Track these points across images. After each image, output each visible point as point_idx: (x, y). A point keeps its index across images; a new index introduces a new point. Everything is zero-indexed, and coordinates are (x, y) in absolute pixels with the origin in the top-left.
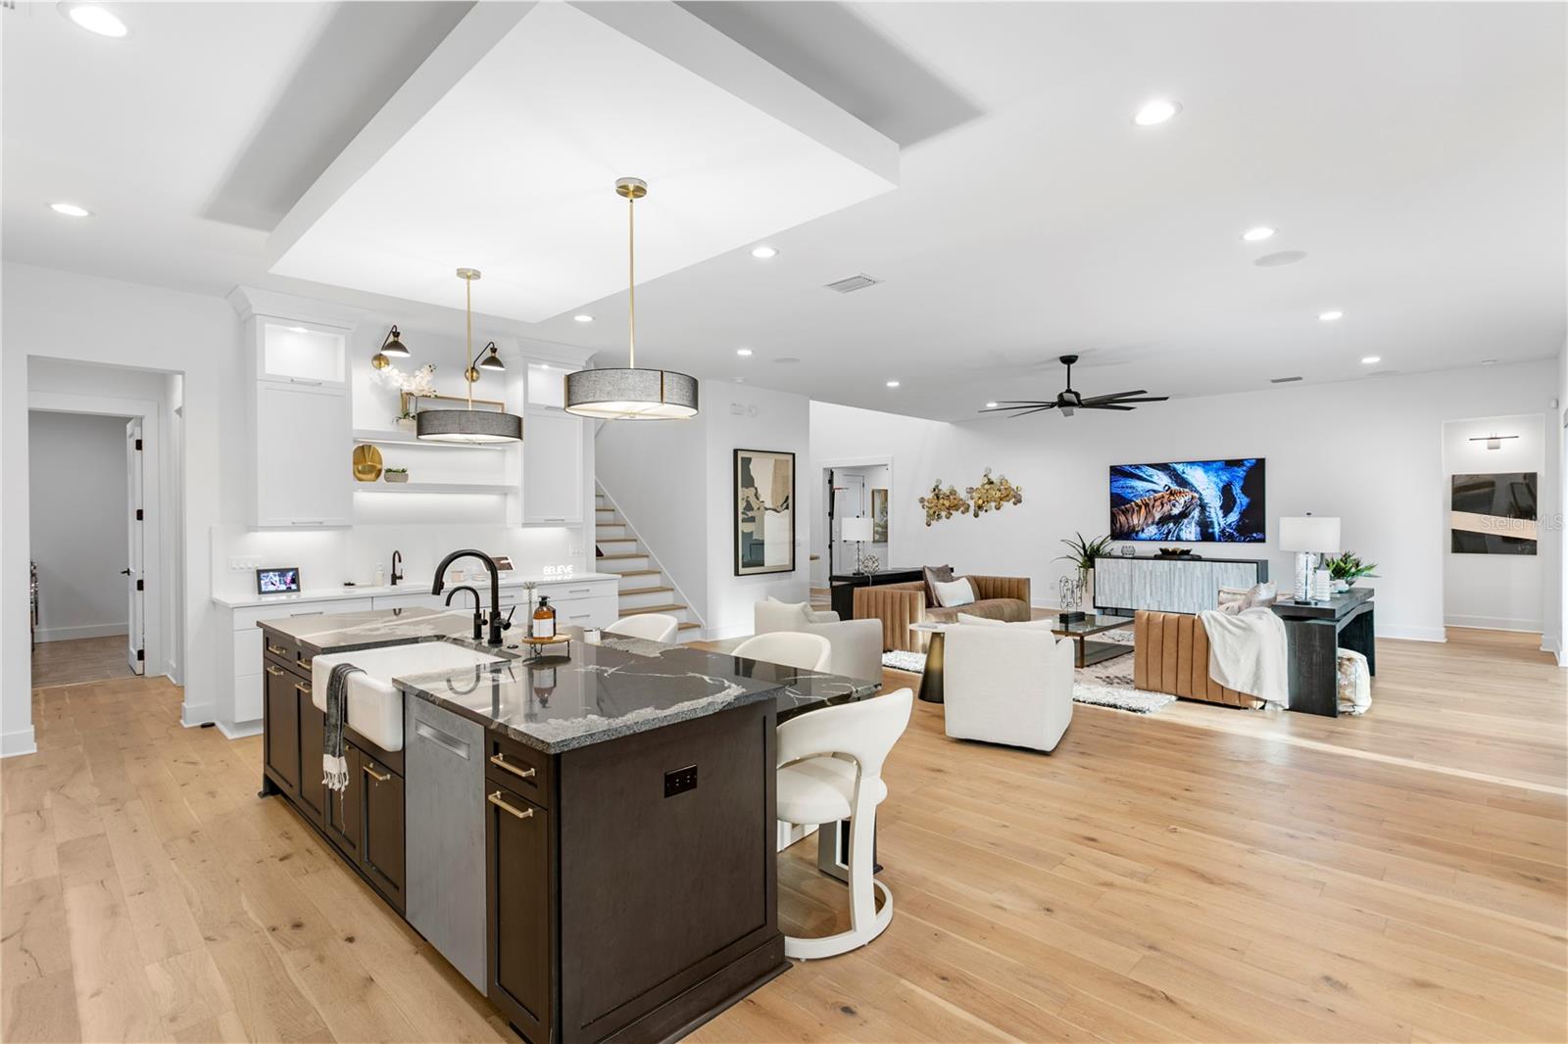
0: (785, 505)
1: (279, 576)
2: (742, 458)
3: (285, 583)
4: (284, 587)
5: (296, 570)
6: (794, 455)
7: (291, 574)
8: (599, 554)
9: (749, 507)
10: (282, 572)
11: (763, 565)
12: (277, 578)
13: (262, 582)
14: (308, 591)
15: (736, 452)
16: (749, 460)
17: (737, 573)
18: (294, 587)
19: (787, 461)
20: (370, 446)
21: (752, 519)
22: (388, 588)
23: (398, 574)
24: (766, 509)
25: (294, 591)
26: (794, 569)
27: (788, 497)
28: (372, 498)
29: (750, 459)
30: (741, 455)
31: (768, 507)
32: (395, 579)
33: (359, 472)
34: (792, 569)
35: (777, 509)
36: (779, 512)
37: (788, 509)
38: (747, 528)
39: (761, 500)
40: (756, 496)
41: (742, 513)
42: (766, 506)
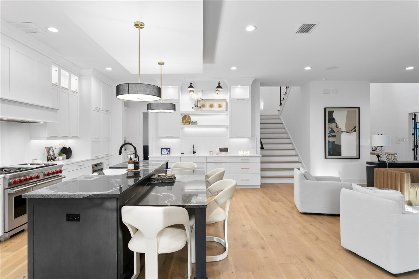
0: (354, 130)
1: (166, 150)
2: (329, 111)
3: (167, 152)
4: (166, 153)
5: (170, 149)
6: (359, 108)
7: (169, 150)
8: (262, 148)
10: (167, 149)
11: (341, 155)
12: (165, 151)
13: (162, 151)
14: (172, 154)
15: (325, 109)
16: (333, 112)
17: (326, 158)
18: (169, 153)
19: (355, 111)
20: (187, 115)
21: (334, 136)
22: (192, 155)
23: (195, 151)
24: (342, 132)
25: (169, 154)
26: (359, 158)
27: (355, 127)
28: (189, 129)
29: (333, 111)
30: (327, 110)
32: (194, 152)
33: (184, 123)
34: (358, 158)
35: (349, 132)
36: (350, 133)
37: (356, 132)
38: (332, 140)
39: (339, 128)
40: (337, 126)
41: (329, 134)
42: (342, 130)
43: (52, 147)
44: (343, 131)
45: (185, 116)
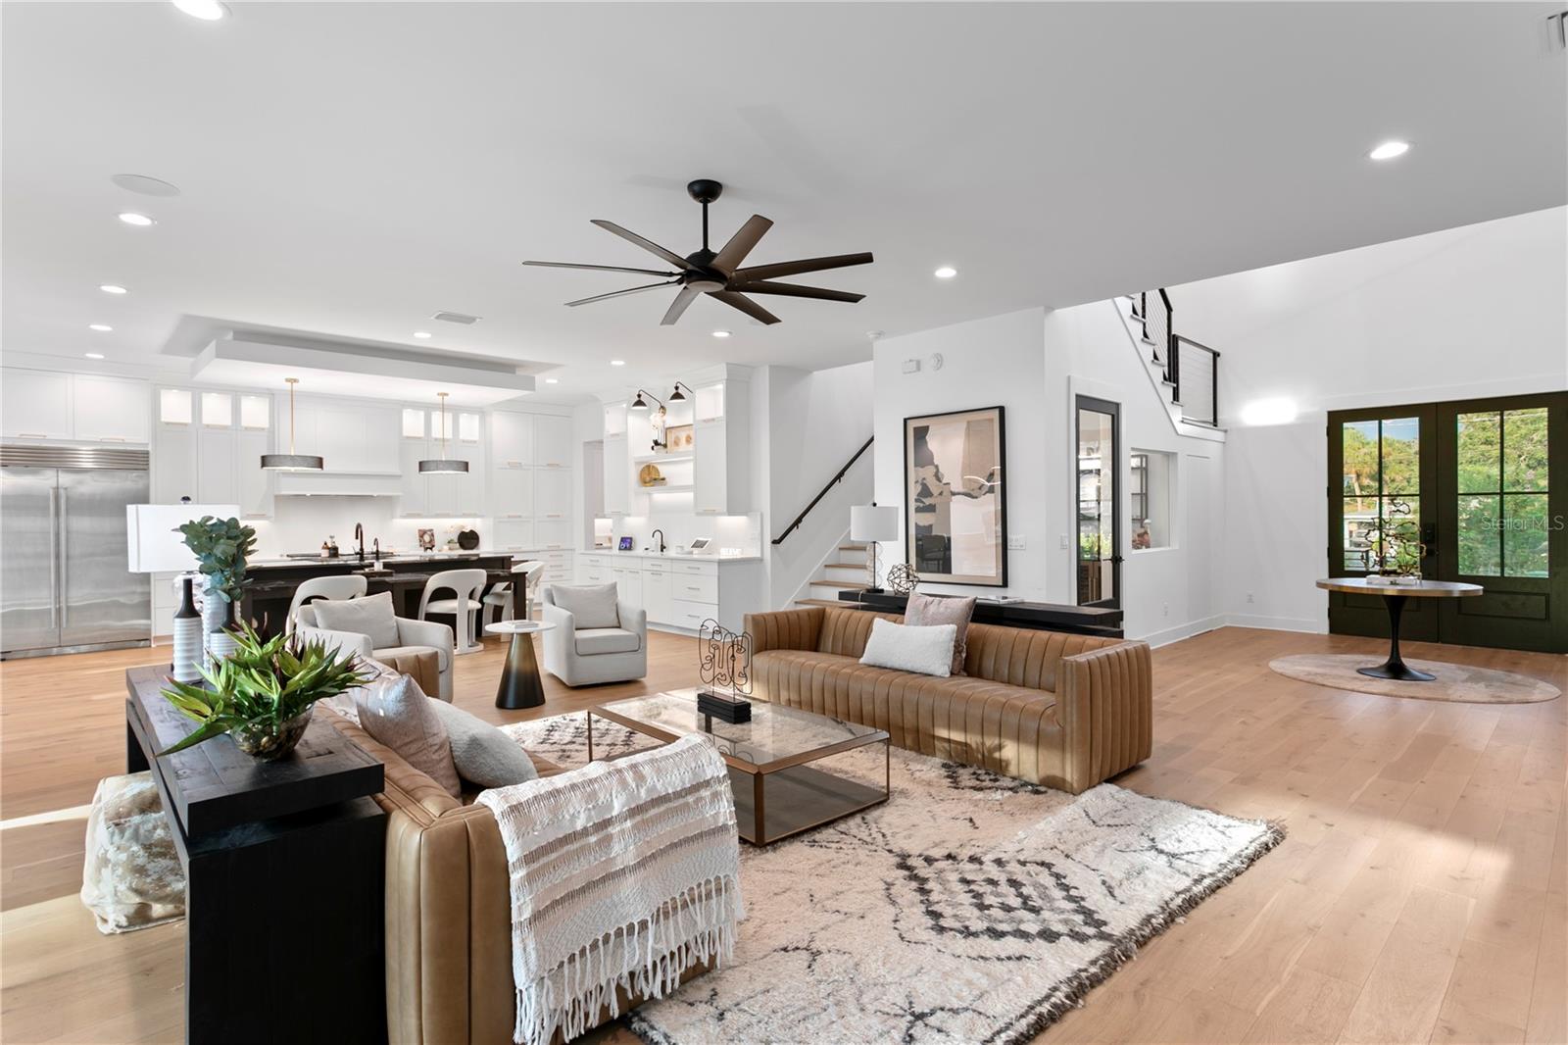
0: (987, 486)
2: (918, 430)
5: (633, 539)
6: (1002, 410)
7: (629, 540)
9: (925, 492)
11: (950, 571)
15: (906, 421)
16: (926, 429)
19: (991, 420)
20: (652, 464)
21: (931, 509)
22: (658, 554)
23: (665, 544)
24: (953, 494)
26: (1005, 583)
27: (992, 475)
29: (928, 427)
30: (912, 425)
31: (954, 488)
32: (662, 548)
33: (645, 482)
34: (1001, 584)
35: (972, 493)
36: (976, 498)
37: (993, 492)
38: (926, 519)
39: (944, 481)
40: (938, 477)
41: (916, 500)
42: (953, 490)
43: (431, 530)
44: (956, 491)
45: (648, 467)
